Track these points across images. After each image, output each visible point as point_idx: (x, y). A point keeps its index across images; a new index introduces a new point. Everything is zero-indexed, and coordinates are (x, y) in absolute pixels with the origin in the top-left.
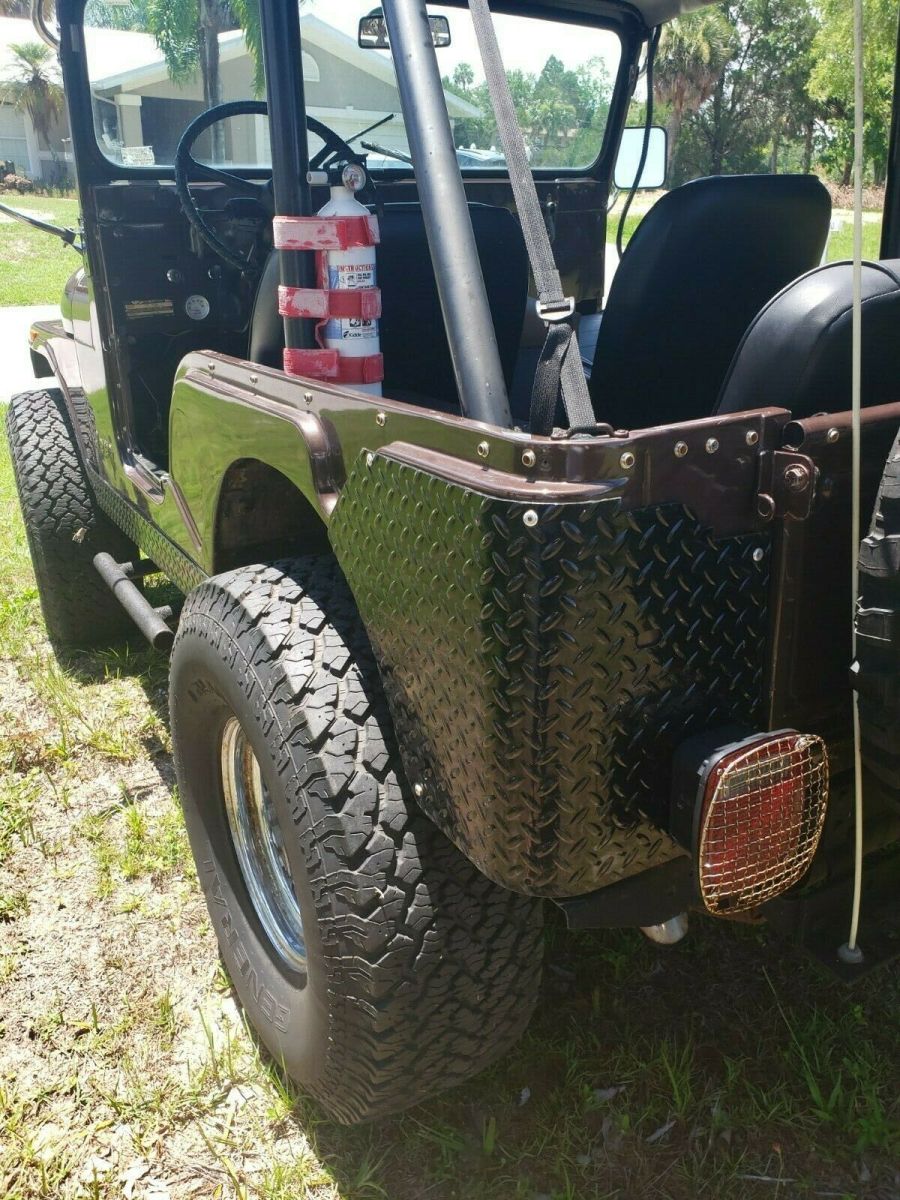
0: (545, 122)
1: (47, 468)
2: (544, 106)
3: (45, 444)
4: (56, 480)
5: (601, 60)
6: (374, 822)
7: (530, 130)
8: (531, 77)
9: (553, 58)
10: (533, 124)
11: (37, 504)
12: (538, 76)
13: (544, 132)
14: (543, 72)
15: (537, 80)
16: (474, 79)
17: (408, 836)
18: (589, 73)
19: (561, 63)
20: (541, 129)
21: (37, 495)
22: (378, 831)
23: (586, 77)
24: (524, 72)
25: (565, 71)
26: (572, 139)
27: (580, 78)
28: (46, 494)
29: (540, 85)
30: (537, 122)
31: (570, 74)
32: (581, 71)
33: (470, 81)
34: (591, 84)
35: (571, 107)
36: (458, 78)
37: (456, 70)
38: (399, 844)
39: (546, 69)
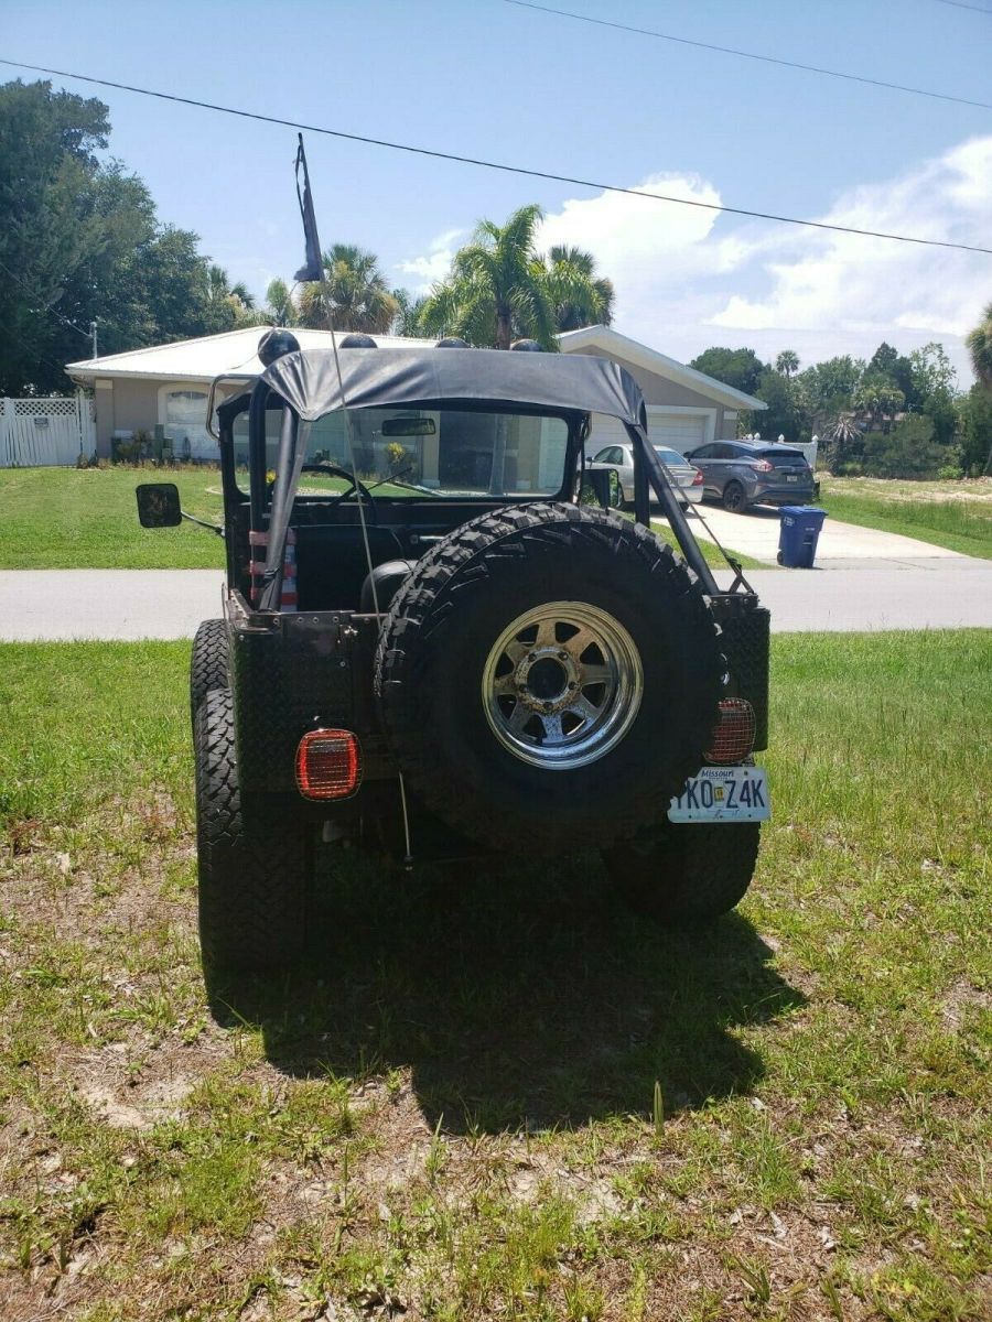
0: (870, 408)
1: (209, 665)
2: (870, 392)
3: (211, 650)
4: (213, 673)
5: (939, 346)
6: (224, 784)
7: (853, 415)
8: (861, 363)
9: (884, 346)
10: (856, 409)
11: (198, 687)
12: (869, 361)
13: (869, 416)
14: (874, 359)
15: (867, 366)
16: (799, 366)
17: (238, 791)
18: (924, 359)
19: (894, 350)
20: (865, 413)
21: (199, 681)
22: (225, 787)
23: (921, 363)
24: (853, 358)
25: (898, 358)
26: (899, 422)
27: (915, 364)
28: (204, 681)
29: (870, 371)
30: (861, 407)
31: (903, 360)
32: (916, 357)
33: (795, 368)
34: (927, 369)
35: (900, 392)
36: (781, 366)
37: (780, 357)
38: (233, 794)
39: (877, 356)
